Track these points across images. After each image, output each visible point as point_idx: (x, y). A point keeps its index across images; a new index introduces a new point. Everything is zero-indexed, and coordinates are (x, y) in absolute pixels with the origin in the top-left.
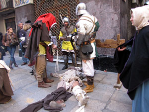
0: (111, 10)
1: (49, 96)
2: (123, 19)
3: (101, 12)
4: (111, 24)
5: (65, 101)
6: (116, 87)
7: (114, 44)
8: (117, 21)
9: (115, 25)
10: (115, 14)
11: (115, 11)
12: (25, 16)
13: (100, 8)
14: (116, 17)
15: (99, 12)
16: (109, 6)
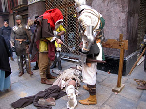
0: (118, 8)
1: (41, 92)
2: (132, 18)
3: (107, 11)
4: (117, 23)
5: (56, 99)
6: (114, 91)
7: (116, 45)
8: (124, 20)
9: (121, 25)
10: (122, 12)
11: (123, 9)
12: (37, 13)
13: (107, 6)
14: (123, 16)
15: (105, 10)
16: (116, 4)
